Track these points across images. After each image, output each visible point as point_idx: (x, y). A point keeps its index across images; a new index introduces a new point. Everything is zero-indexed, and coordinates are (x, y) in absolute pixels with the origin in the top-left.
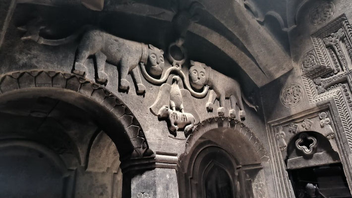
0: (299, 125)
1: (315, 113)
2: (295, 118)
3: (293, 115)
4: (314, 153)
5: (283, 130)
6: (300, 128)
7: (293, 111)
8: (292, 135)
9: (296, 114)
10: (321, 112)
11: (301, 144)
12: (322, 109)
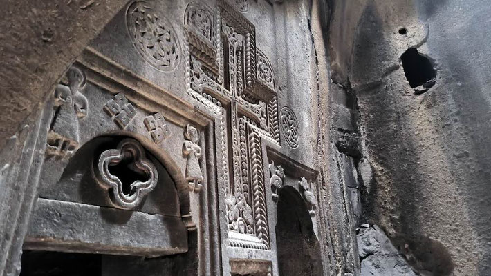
0: (139, 117)
1: (184, 117)
2: (140, 92)
3: (141, 80)
4: (137, 211)
5: (86, 92)
6: (139, 125)
7: (148, 75)
8: (110, 127)
9: (149, 85)
10: (193, 123)
11: (114, 169)
12: (196, 120)
